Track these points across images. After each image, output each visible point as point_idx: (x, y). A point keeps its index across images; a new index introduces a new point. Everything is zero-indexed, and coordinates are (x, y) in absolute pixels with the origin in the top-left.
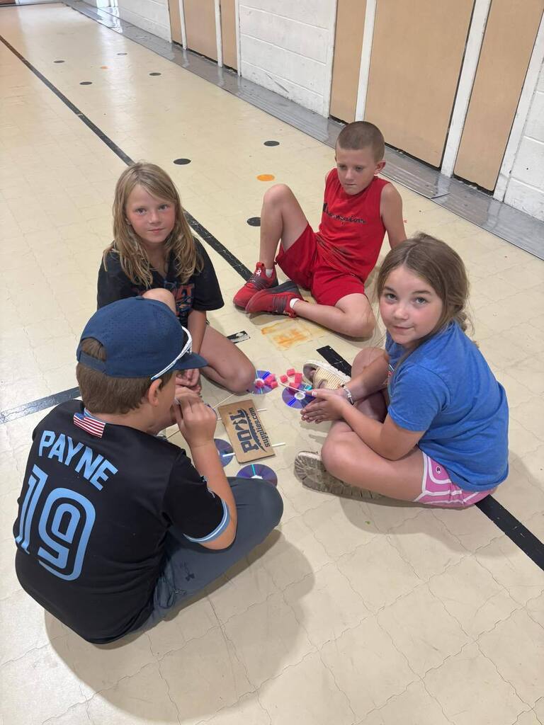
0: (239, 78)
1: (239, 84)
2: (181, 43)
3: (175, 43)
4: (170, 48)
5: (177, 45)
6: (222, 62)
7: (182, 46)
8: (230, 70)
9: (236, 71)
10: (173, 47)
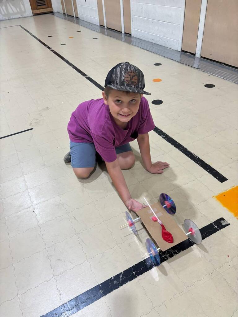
0: (132, 38)
1: (132, 40)
2: (103, 25)
3: (101, 25)
4: (99, 28)
5: (102, 26)
6: (124, 31)
7: (104, 26)
8: (128, 35)
9: (131, 35)
10: (100, 27)
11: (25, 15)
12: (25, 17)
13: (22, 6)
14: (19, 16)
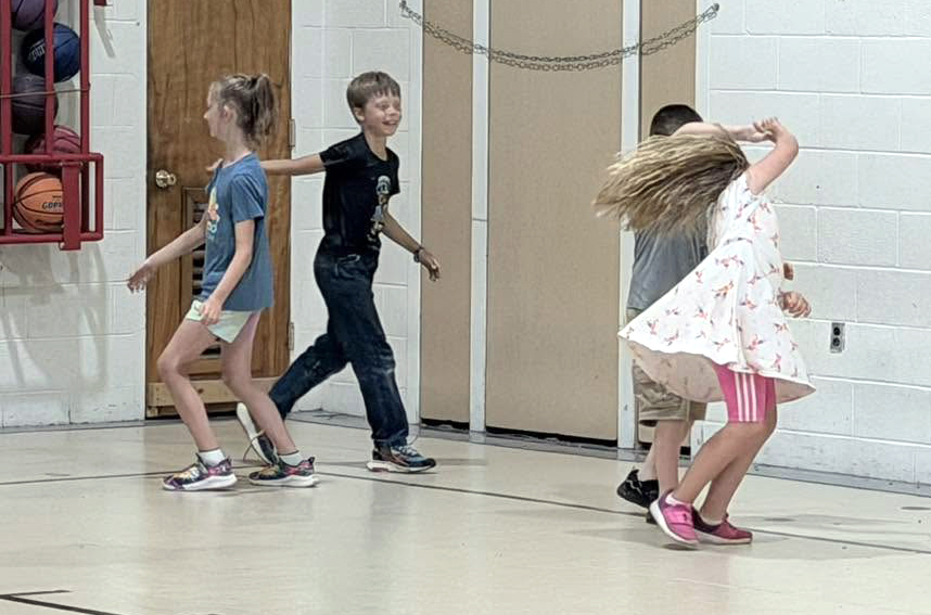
11: (90, 411)
12: (86, 425)
13: (88, 343)
14: (55, 414)
